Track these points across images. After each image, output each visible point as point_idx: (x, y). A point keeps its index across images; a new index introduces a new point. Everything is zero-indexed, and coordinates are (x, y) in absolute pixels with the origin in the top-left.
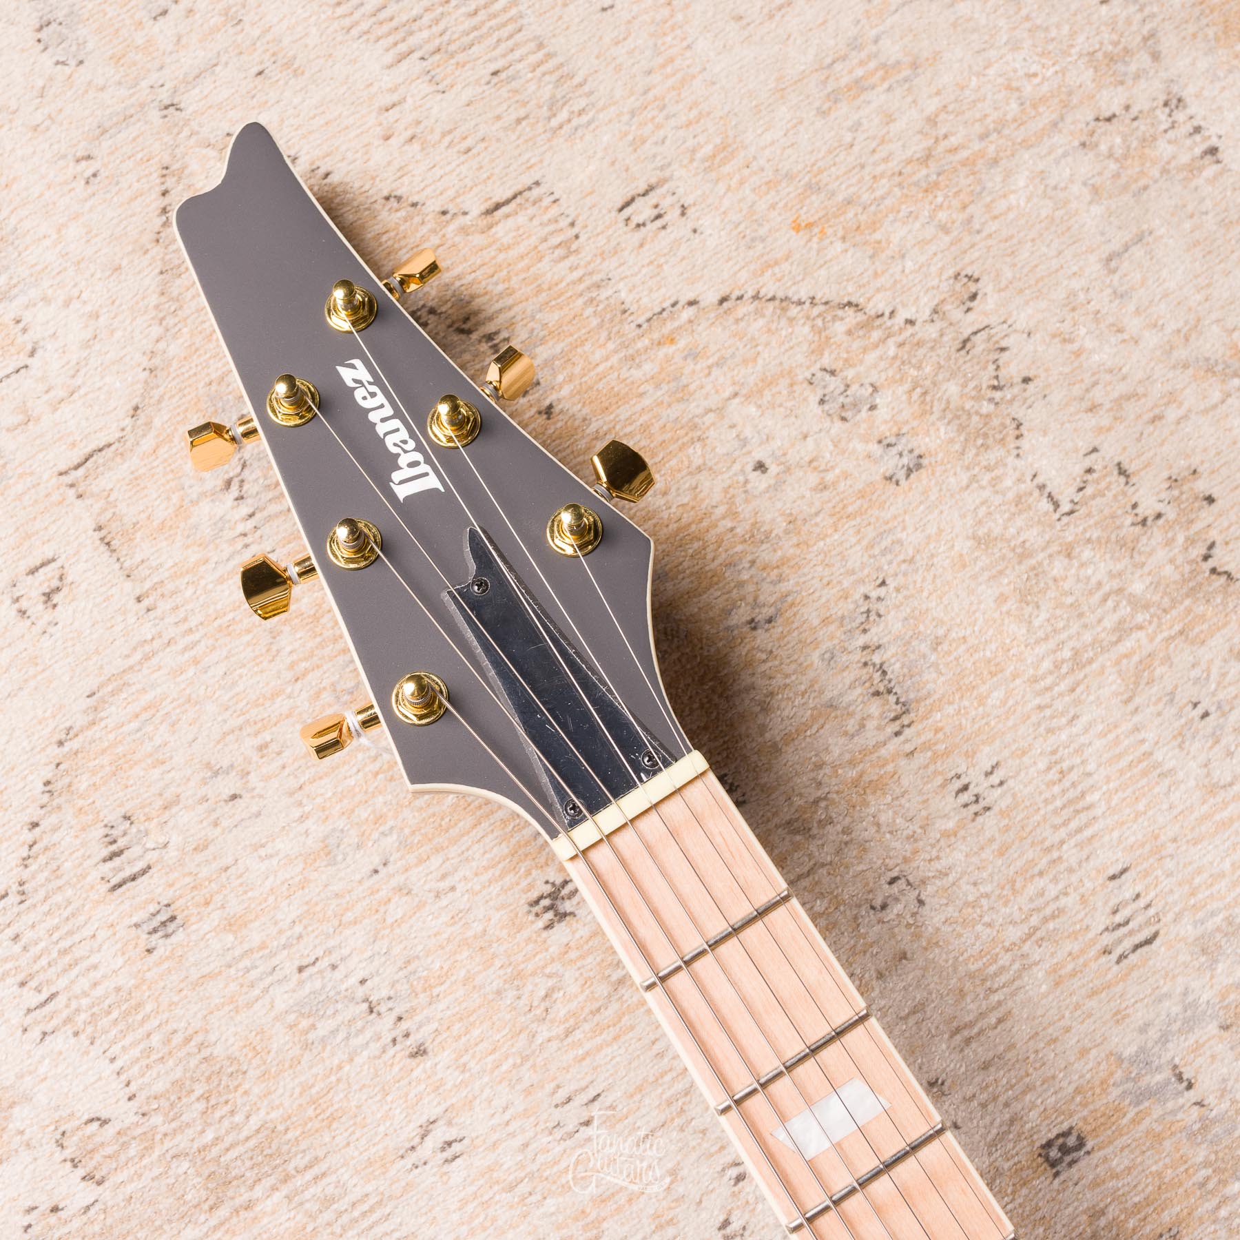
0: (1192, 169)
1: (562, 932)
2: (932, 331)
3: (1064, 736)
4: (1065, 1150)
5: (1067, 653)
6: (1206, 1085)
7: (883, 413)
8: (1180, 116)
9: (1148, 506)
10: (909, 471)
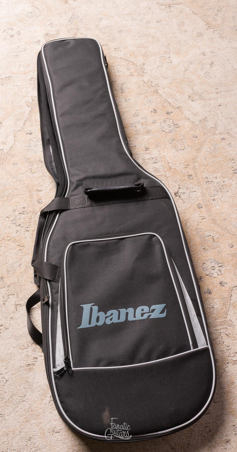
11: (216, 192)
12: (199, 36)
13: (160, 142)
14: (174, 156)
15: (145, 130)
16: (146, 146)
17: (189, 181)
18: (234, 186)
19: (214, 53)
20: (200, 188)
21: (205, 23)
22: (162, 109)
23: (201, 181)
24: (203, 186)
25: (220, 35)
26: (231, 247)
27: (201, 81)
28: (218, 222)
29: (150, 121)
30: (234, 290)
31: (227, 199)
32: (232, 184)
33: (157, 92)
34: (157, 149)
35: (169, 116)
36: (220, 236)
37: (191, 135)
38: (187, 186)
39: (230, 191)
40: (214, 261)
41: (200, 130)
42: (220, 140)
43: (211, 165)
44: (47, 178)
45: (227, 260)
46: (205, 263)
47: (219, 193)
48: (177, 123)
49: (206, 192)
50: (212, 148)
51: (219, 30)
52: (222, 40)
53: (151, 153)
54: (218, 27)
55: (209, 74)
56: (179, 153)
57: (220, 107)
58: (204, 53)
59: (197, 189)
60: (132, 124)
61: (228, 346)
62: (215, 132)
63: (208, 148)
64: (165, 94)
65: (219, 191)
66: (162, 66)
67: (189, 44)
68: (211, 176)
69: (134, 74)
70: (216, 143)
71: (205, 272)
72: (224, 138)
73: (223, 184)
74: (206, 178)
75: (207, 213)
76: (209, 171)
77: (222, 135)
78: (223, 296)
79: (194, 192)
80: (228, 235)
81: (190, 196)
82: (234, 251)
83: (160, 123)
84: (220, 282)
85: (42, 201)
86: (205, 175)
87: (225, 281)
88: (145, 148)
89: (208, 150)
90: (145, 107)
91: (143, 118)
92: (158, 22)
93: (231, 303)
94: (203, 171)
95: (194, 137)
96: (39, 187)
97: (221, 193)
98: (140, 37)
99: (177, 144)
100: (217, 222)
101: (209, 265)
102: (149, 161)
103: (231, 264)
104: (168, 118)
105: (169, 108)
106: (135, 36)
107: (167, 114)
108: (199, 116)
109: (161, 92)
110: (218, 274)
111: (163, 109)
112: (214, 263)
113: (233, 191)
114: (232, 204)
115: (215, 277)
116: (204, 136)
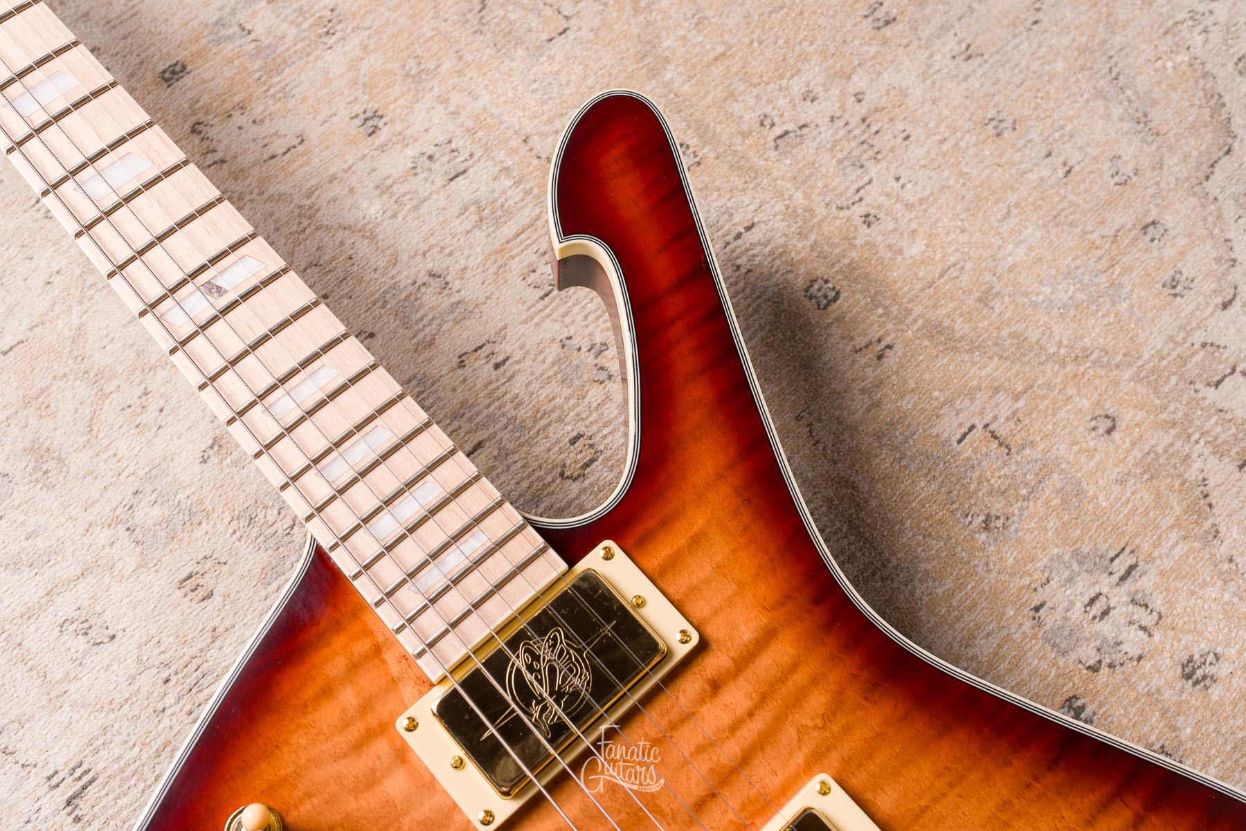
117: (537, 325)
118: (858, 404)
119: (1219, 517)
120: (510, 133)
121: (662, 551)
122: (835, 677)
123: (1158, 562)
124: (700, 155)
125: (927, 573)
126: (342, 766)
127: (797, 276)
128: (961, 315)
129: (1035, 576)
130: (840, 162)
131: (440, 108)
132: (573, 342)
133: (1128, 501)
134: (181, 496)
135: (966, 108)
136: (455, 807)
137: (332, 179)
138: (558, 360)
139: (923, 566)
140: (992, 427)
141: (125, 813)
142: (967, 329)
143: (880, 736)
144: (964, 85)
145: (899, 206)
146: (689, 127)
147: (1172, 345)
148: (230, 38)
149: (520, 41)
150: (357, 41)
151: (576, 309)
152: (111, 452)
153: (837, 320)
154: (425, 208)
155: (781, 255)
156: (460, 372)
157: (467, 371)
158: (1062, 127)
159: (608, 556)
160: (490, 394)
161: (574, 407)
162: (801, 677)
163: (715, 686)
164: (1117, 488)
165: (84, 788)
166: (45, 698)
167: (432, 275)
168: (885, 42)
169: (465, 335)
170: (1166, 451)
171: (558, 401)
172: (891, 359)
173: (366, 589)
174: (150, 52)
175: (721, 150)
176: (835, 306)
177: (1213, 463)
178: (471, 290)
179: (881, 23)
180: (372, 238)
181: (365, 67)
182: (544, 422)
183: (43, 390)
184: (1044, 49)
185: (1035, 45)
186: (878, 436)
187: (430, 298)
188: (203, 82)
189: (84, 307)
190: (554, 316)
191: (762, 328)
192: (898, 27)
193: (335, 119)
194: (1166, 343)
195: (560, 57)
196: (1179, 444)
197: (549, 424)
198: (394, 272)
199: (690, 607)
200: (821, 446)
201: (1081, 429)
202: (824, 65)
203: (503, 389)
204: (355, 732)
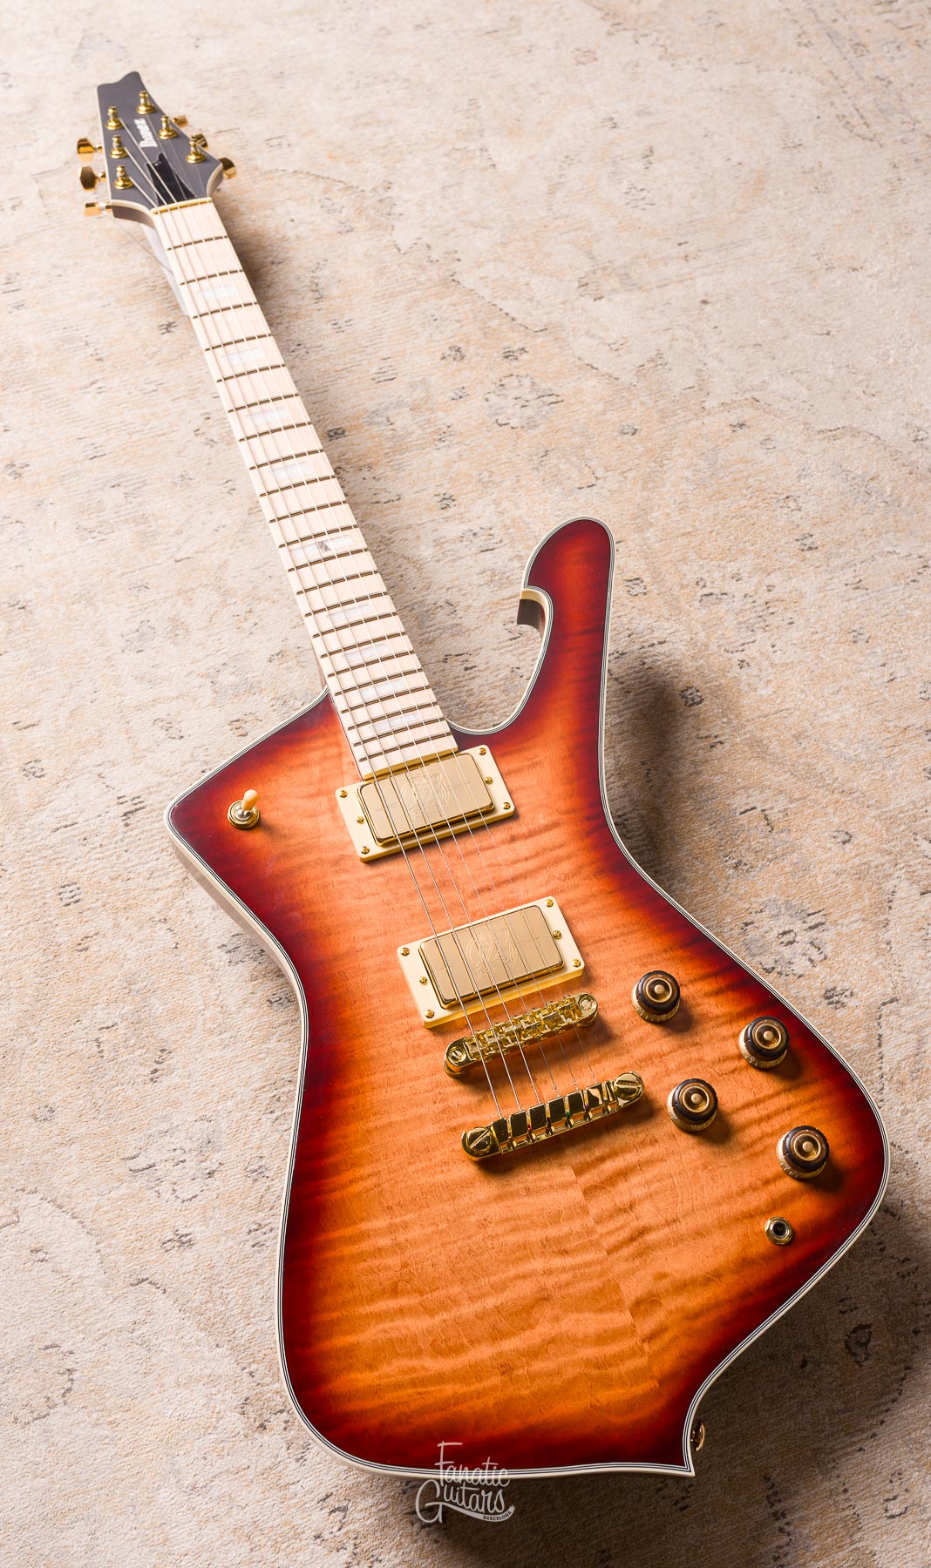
0: (485, 169)
1: (167, 336)
2: (370, 195)
3: (378, 316)
4: (336, 433)
5: (388, 292)
6: (399, 424)
7: (344, 213)
8: (485, 154)
9: (435, 256)
10: (348, 231)
11: (745, 634)
12: (583, 59)
13: (493, 469)
14: (559, 513)
15: (428, 431)
16: (441, 491)
17: (631, 604)
18: (812, 598)
19: (649, 114)
20: (681, 628)
21: (599, 14)
22: (484, 341)
23: (682, 599)
24: (693, 616)
25: (663, 49)
26: (844, 843)
27: (620, 223)
28: (774, 747)
29: (442, 394)
30: (888, 1016)
31: (795, 652)
32: (802, 595)
33: (452, 280)
34: (489, 497)
35: (515, 363)
36: (791, 803)
37: (611, 427)
38: (627, 626)
39: (802, 621)
40: (786, 909)
41: (642, 404)
42: (729, 430)
43: (709, 529)
44: (53, 669)
45: (837, 897)
46: (752, 923)
47: (759, 635)
48: (550, 389)
49: (708, 636)
50: (703, 464)
51: (655, 31)
52: (673, 65)
53: (467, 515)
54: (651, 22)
55: (644, 194)
56: (576, 500)
57: (708, 308)
58: (612, 119)
59: (668, 631)
60: (373, 412)
61: (903, 1262)
62: (704, 404)
63: (688, 468)
64: (486, 286)
65: (757, 625)
66: (458, 184)
67: (549, 92)
68: (717, 574)
69: (356, 225)
70: (713, 446)
71: (757, 959)
72: (741, 421)
73: (769, 596)
74: (697, 583)
75: (725, 720)
76: (704, 556)
77: (732, 411)
78: (845, 1045)
79: (660, 643)
80: (824, 797)
81: (645, 660)
82: (857, 855)
83: (487, 396)
84: (823, 992)
85: (42, 770)
86: (691, 572)
87: (846, 985)
88: (437, 499)
89: (688, 473)
90: (416, 341)
91: (413, 386)
92: (419, 27)
93: (884, 1070)
94: (681, 558)
95: (625, 434)
96: (26, 711)
97: (768, 634)
98: (357, 87)
99: (562, 466)
100: (769, 752)
101: (767, 928)
102: (459, 545)
103: (859, 911)
104: (511, 375)
105: (511, 335)
106: (337, 89)
107: (507, 357)
108: (631, 353)
109: (468, 281)
110: (811, 961)
111: (488, 342)
112: (788, 918)
113: (812, 621)
114: (816, 672)
115: (802, 972)
116: (664, 423)
117: (502, 654)
118: (685, 768)
119: (893, 916)
120: (531, 536)
121: (513, 763)
122: (582, 859)
123: (839, 927)
124: (648, 589)
125: (685, 878)
126: (300, 802)
127: (680, 681)
128: (778, 740)
129: (754, 905)
130: (739, 623)
131: (493, 507)
132: (520, 671)
133: (836, 886)
134: (249, 675)
135: (840, 618)
136: (351, 842)
137: (408, 527)
138: (506, 678)
139: (684, 874)
140: (767, 813)
141: (153, 832)
142: (778, 750)
143: (594, 896)
144: (846, 604)
145: (767, 662)
146: (648, 570)
147: (912, 807)
148: (378, 424)
149: (560, 483)
150: (457, 450)
151: (530, 653)
152: (217, 637)
153: (694, 715)
154: (458, 563)
155: (675, 665)
156: (442, 664)
157: (447, 666)
158: (901, 652)
159: (483, 753)
160: (455, 684)
161: (505, 707)
162: (562, 852)
163: (513, 839)
164: (833, 876)
165: (137, 810)
166: (131, 756)
167: (448, 603)
168: (804, 560)
169: (454, 645)
170: (877, 867)
171: (496, 701)
172: (719, 750)
173: (346, 720)
174: (326, 416)
175: (663, 590)
176: (696, 707)
177: (904, 885)
178: (468, 620)
179: (806, 548)
180: (420, 569)
181: (456, 467)
182: (482, 709)
183: (192, 589)
184: (912, 599)
185: (906, 595)
186: (691, 791)
187: (441, 616)
188: (352, 445)
189: (232, 551)
190: (514, 652)
191: (643, 703)
192: (816, 554)
193: (425, 493)
194: (909, 804)
195: (582, 501)
196: (887, 866)
197: (485, 712)
198: (425, 593)
199: (515, 796)
200: (650, 784)
201: (826, 834)
202: (756, 561)
203: (465, 683)
204: (312, 789)
